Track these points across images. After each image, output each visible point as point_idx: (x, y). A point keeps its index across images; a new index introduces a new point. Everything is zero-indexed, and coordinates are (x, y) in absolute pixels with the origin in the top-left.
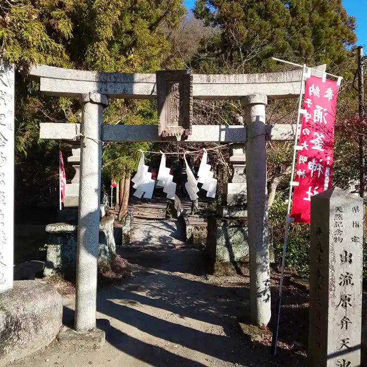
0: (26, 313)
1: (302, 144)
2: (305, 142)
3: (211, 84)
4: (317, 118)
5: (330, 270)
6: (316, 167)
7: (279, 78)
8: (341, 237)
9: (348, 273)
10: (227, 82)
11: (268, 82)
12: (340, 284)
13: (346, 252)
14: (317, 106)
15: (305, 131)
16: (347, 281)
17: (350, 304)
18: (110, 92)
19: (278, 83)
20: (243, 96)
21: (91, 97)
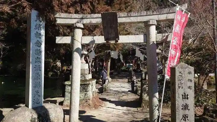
3: (129, 17)
5: (176, 102)
8: (182, 86)
9: (186, 104)
12: (182, 109)
13: (185, 94)
16: (186, 108)
17: (188, 119)
18: (85, 22)
19: (162, 14)
20: (145, 21)
21: (76, 25)
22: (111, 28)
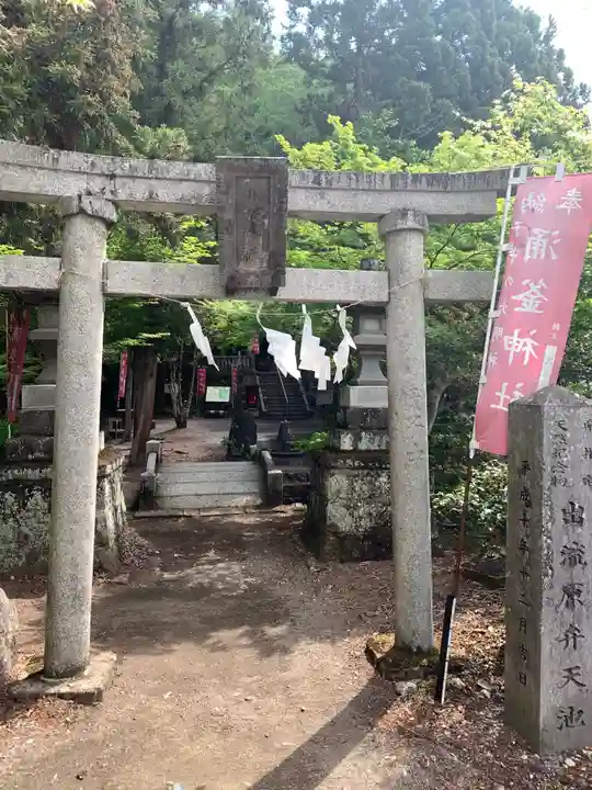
3: (322, 189)
4: (531, 253)
5: (544, 538)
6: (520, 345)
8: (564, 476)
9: (576, 544)
10: (355, 187)
12: (563, 564)
13: (573, 505)
16: (575, 558)
17: (580, 602)
18: (122, 195)
19: (448, 192)
20: (384, 215)
21: (82, 205)
22: (253, 230)
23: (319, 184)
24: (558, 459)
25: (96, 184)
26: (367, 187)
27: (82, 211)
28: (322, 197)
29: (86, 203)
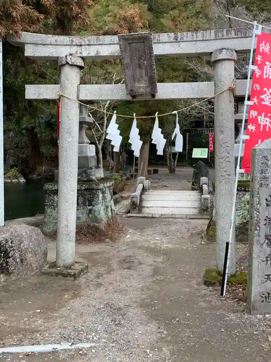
0: (13, 245)
1: (253, 99)
2: (256, 97)
3: (179, 42)
4: (266, 75)
6: (265, 121)
7: (248, 32)
8: (266, 183)
10: (195, 39)
11: (236, 36)
12: (265, 225)
14: (267, 63)
15: (256, 87)
18: (85, 54)
19: (247, 37)
20: (212, 53)
21: (67, 60)
22: (140, 67)
23: (177, 40)
24: (264, 175)
25: (74, 50)
26: (201, 39)
27: (67, 63)
28: (179, 46)
29: (69, 60)
